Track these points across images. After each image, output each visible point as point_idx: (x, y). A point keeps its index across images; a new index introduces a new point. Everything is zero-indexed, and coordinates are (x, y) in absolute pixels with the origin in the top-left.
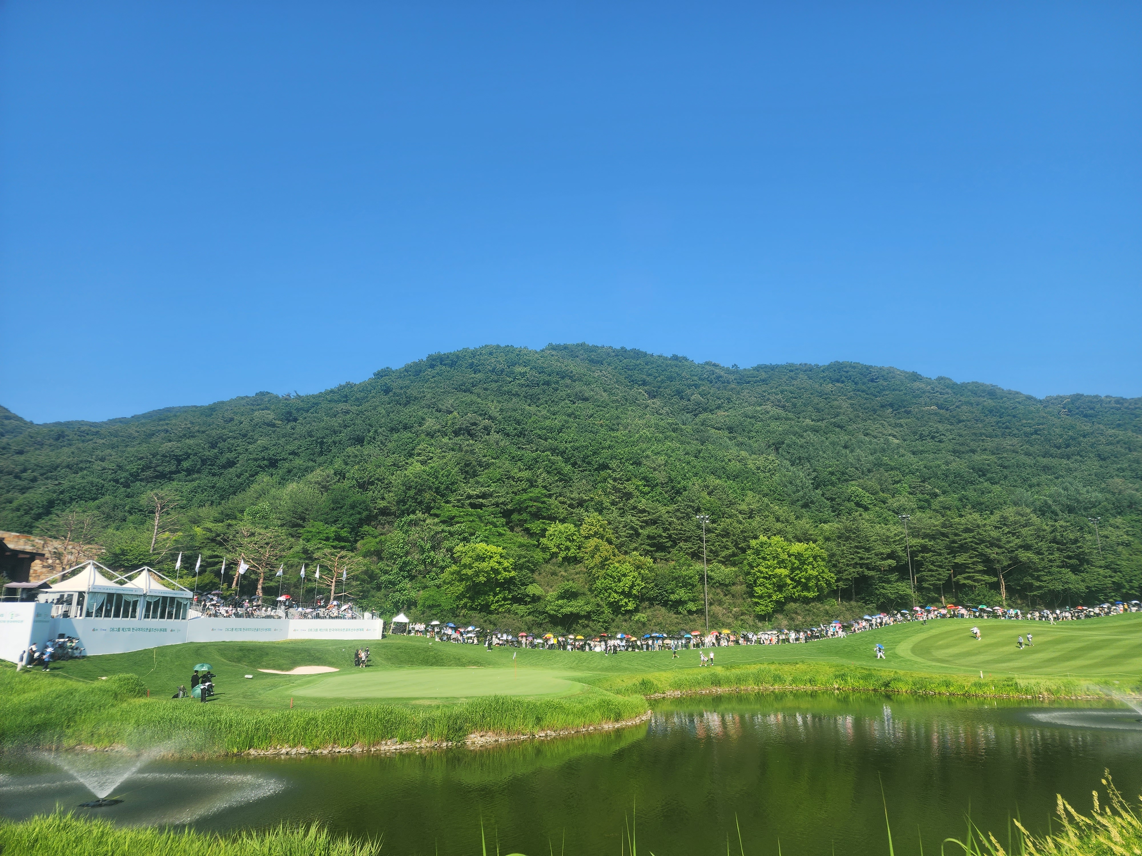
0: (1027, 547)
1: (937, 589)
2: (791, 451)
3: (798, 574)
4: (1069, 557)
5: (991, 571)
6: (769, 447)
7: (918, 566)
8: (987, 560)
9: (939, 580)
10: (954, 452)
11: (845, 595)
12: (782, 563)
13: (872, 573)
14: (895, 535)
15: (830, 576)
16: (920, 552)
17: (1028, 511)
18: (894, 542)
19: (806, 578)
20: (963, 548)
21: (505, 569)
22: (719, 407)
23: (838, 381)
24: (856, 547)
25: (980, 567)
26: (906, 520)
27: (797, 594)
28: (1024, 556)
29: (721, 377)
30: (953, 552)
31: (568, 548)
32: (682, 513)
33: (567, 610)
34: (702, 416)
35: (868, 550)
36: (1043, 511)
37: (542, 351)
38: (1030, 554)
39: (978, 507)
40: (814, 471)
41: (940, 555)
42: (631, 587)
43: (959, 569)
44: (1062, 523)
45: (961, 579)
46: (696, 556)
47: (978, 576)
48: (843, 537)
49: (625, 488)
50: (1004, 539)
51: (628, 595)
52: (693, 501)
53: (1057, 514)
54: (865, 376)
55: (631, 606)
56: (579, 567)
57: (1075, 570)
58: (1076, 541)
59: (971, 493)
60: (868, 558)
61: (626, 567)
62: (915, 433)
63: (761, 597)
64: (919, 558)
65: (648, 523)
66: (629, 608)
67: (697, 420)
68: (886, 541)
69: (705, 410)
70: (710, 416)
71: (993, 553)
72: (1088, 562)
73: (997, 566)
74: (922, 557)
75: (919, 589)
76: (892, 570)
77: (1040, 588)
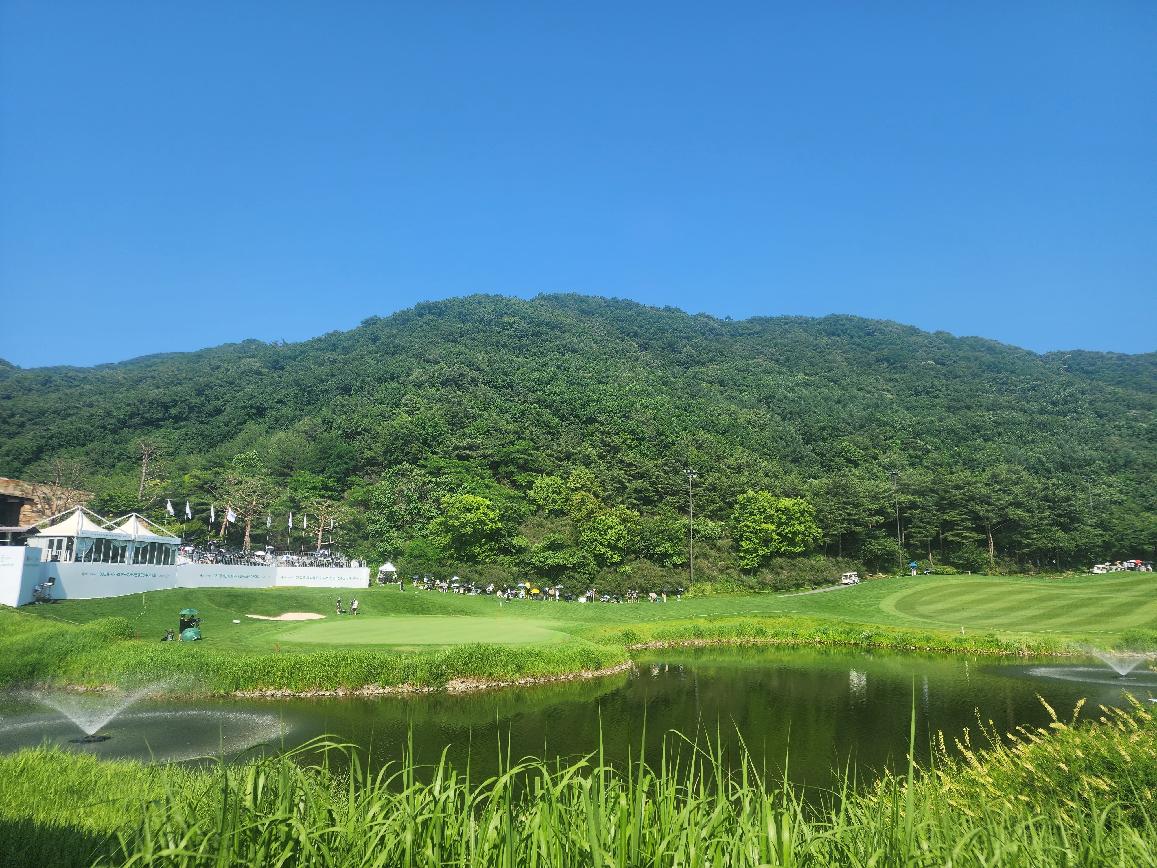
0: (1017, 505)
1: (924, 545)
2: (783, 405)
3: (784, 529)
4: (1060, 516)
5: (980, 529)
6: (761, 401)
7: (906, 522)
8: (976, 517)
9: (927, 536)
10: (949, 407)
11: (832, 551)
12: (769, 519)
13: (859, 529)
14: (885, 491)
15: (818, 531)
16: (909, 508)
17: (1021, 468)
18: (883, 498)
19: (792, 533)
20: (953, 505)
21: (491, 521)
22: (711, 361)
23: (833, 334)
24: (844, 503)
25: (969, 525)
26: (895, 477)
27: (783, 549)
28: (1014, 513)
29: (714, 329)
30: (942, 508)
31: (554, 501)
32: (670, 467)
33: (553, 561)
34: (694, 369)
35: (856, 506)
36: (1035, 469)
37: (532, 300)
38: (1020, 512)
39: (970, 464)
40: (806, 426)
41: (929, 511)
42: (617, 540)
43: (947, 526)
44: (1054, 481)
45: (949, 536)
46: (683, 510)
47: (967, 534)
48: (832, 492)
49: (613, 441)
50: (995, 496)
51: (614, 548)
52: (681, 455)
53: (1050, 472)
54: (861, 330)
55: (616, 558)
56: (566, 520)
57: (1065, 528)
58: (1067, 499)
59: (963, 450)
60: (856, 514)
61: (612, 520)
62: (910, 389)
63: (747, 551)
64: (907, 515)
65: (635, 477)
66: (614, 560)
67: (689, 373)
68: (875, 497)
69: (697, 363)
70: (702, 369)
71: (982, 510)
72: (1078, 520)
73: (987, 523)
74: (911, 514)
75: (906, 545)
76: (879, 526)
77: (1029, 545)
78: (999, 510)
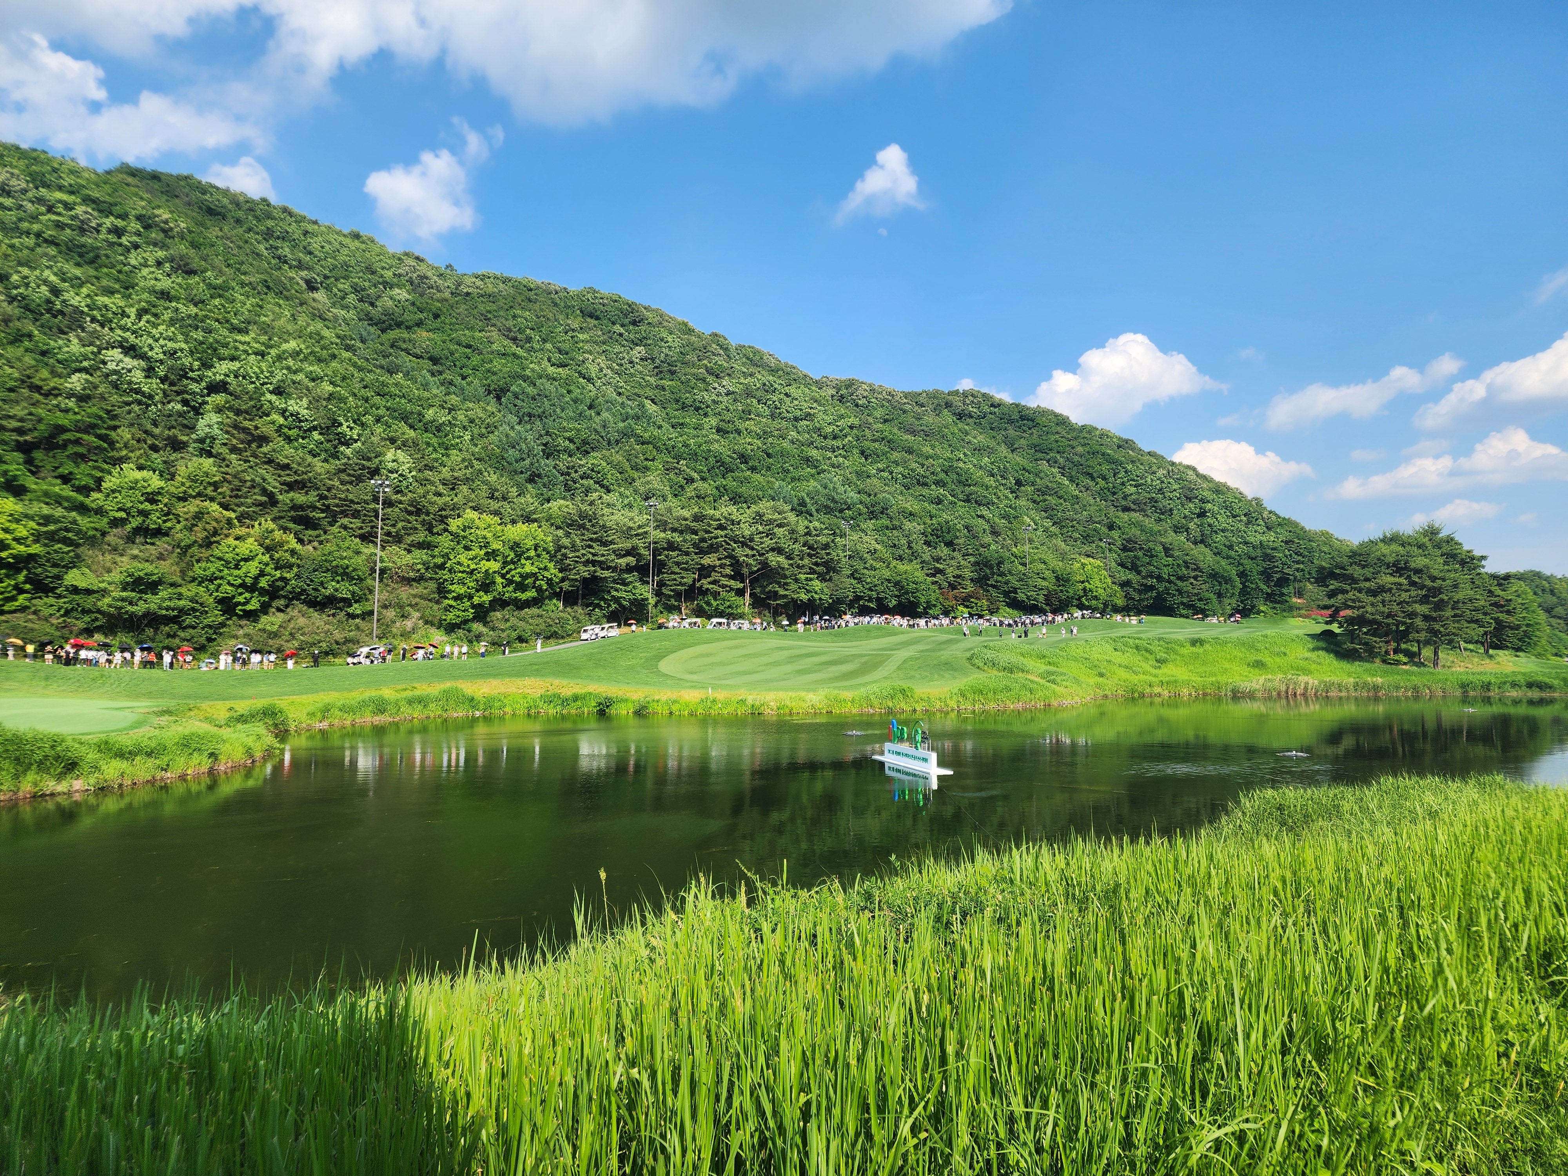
1: (678, 595)
2: (518, 402)
3: (511, 570)
5: (738, 576)
6: (490, 393)
7: (660, 567)
8: (736, 564)
9: (681, 584)
11: (570, 599)
12: (491, 555)
13: (606, 574)
15: (553, 571)
18: (636, 535)
19: (521, 576)
20: (713, 549)
24: (591, 540)
26: (653, 509)
27: (507, 595)
28: (774, 559)
31: (145, 514)
32: (349, 475)
33: (140, 608)
35: (604, 544)
38: (781, 559)
41: (687, 554)
42: (256, 579)
44: (817, 524)
46: (367, 538)
47: (724, 581)
48: (571, 524)
51: (252, 588)
53: (811, 515)
55: (254, 605)
60: (603, 555)
61: (249, 546)
64: (662, 557)
66: (249, 607)
67: (384, 337)
68: (627, 533)
70: (406, 335)
71: (741, 553)
73: (745, 571)
76: (629, 569)
78: (760, 555)
